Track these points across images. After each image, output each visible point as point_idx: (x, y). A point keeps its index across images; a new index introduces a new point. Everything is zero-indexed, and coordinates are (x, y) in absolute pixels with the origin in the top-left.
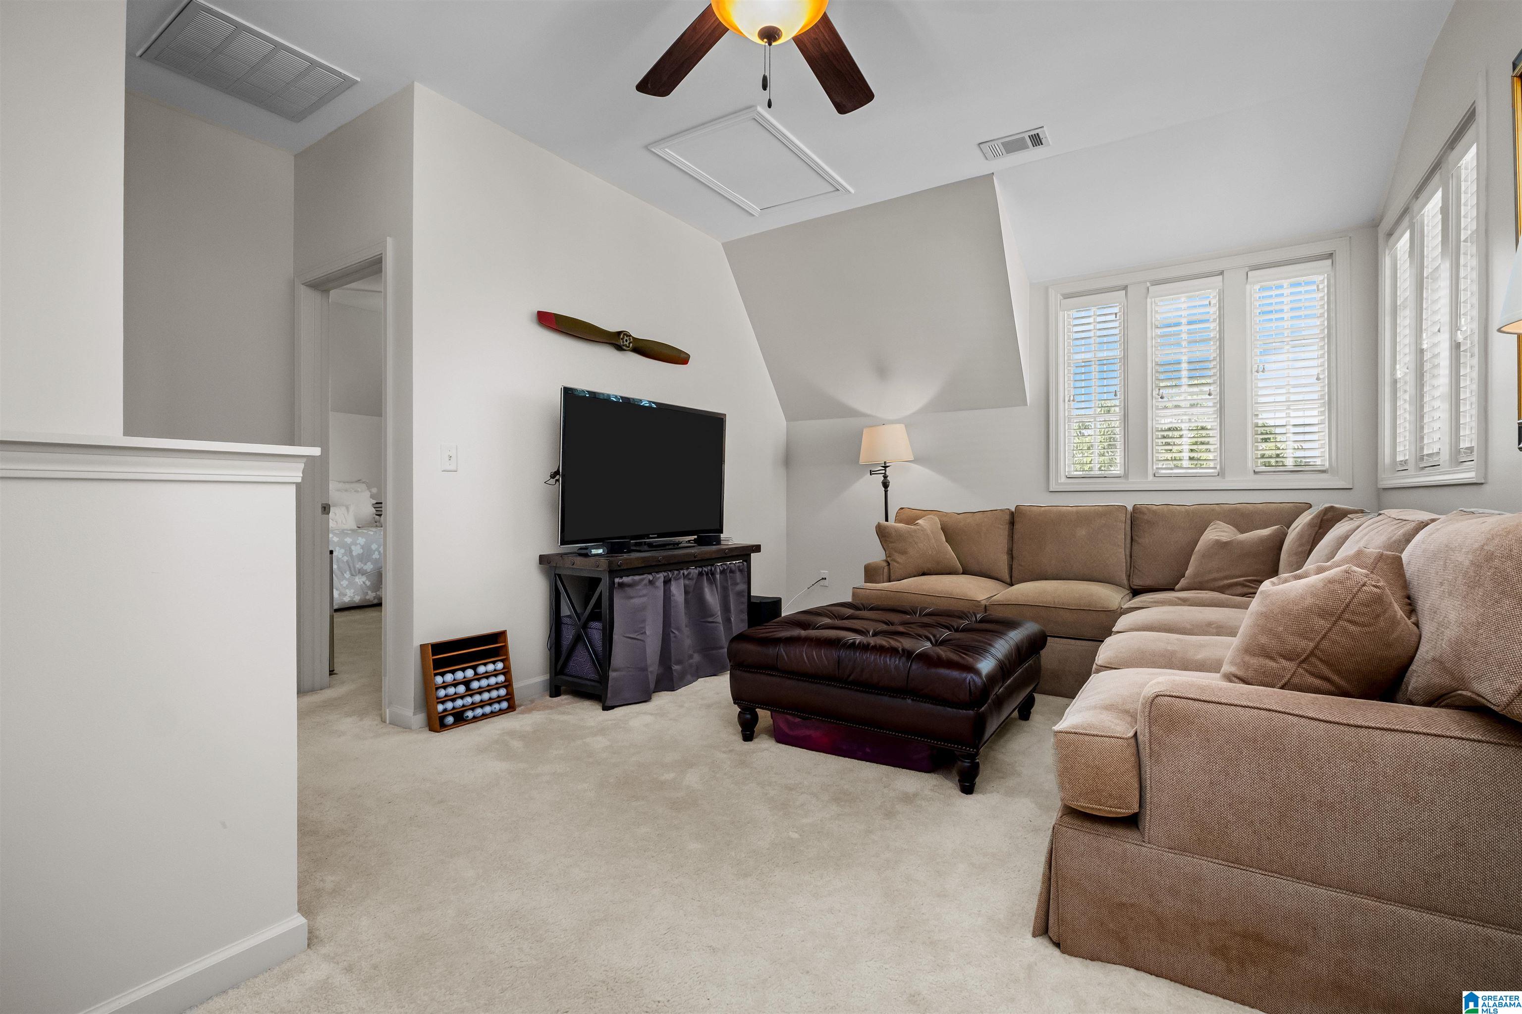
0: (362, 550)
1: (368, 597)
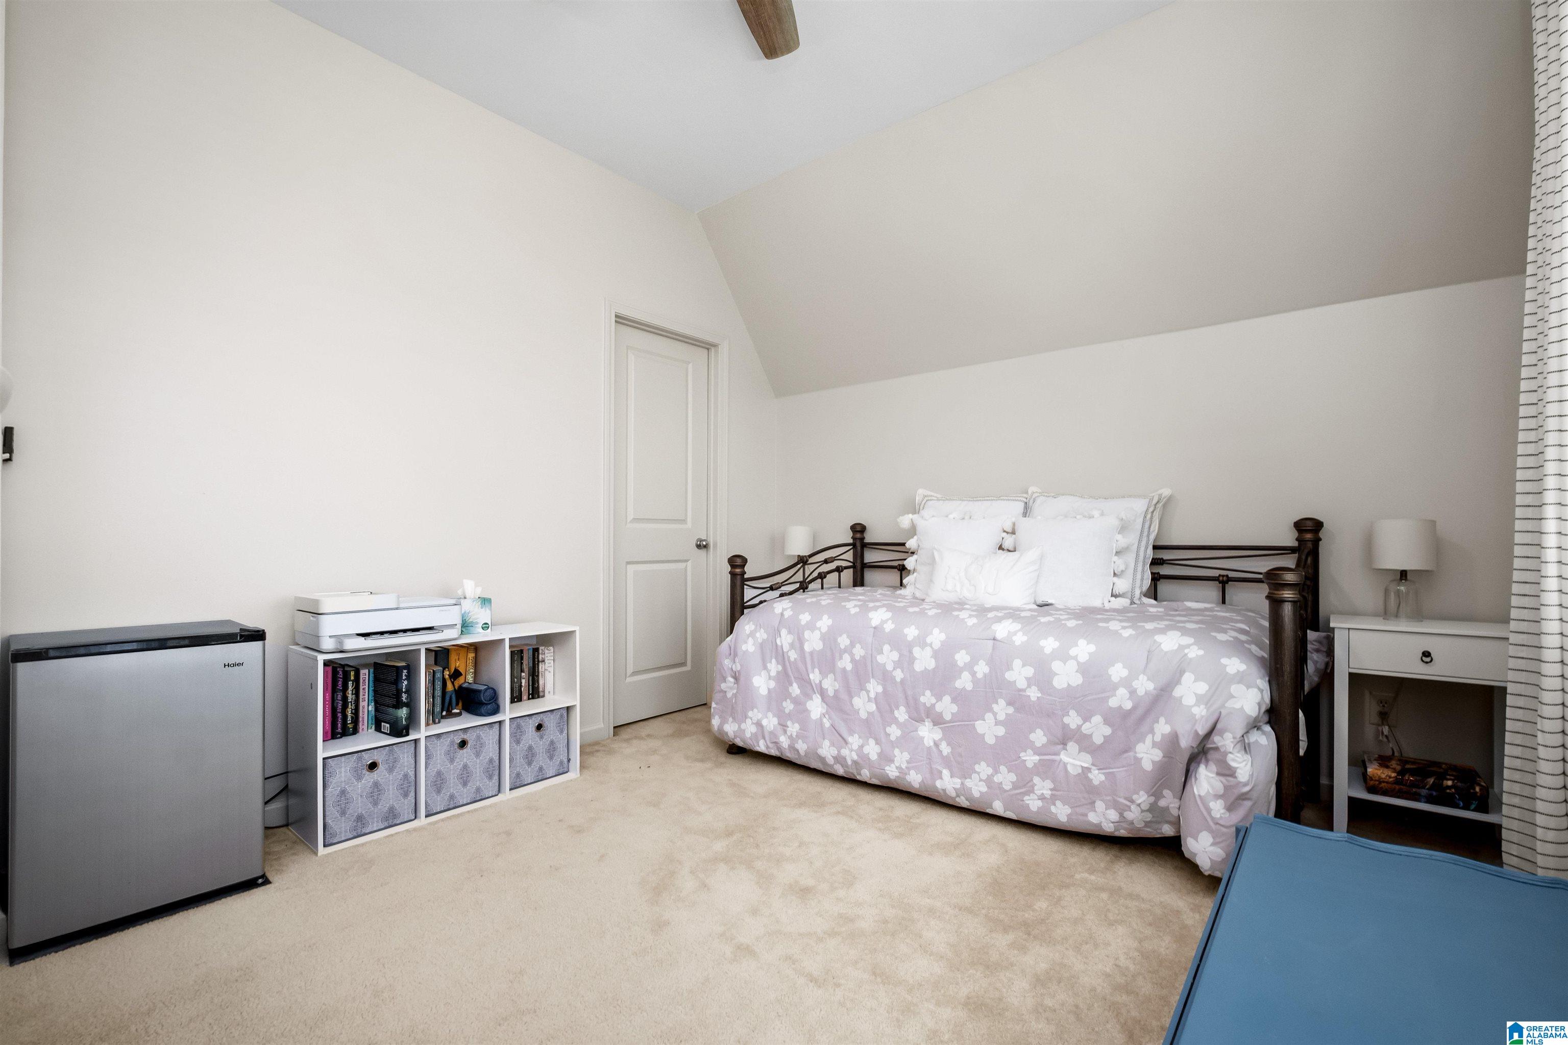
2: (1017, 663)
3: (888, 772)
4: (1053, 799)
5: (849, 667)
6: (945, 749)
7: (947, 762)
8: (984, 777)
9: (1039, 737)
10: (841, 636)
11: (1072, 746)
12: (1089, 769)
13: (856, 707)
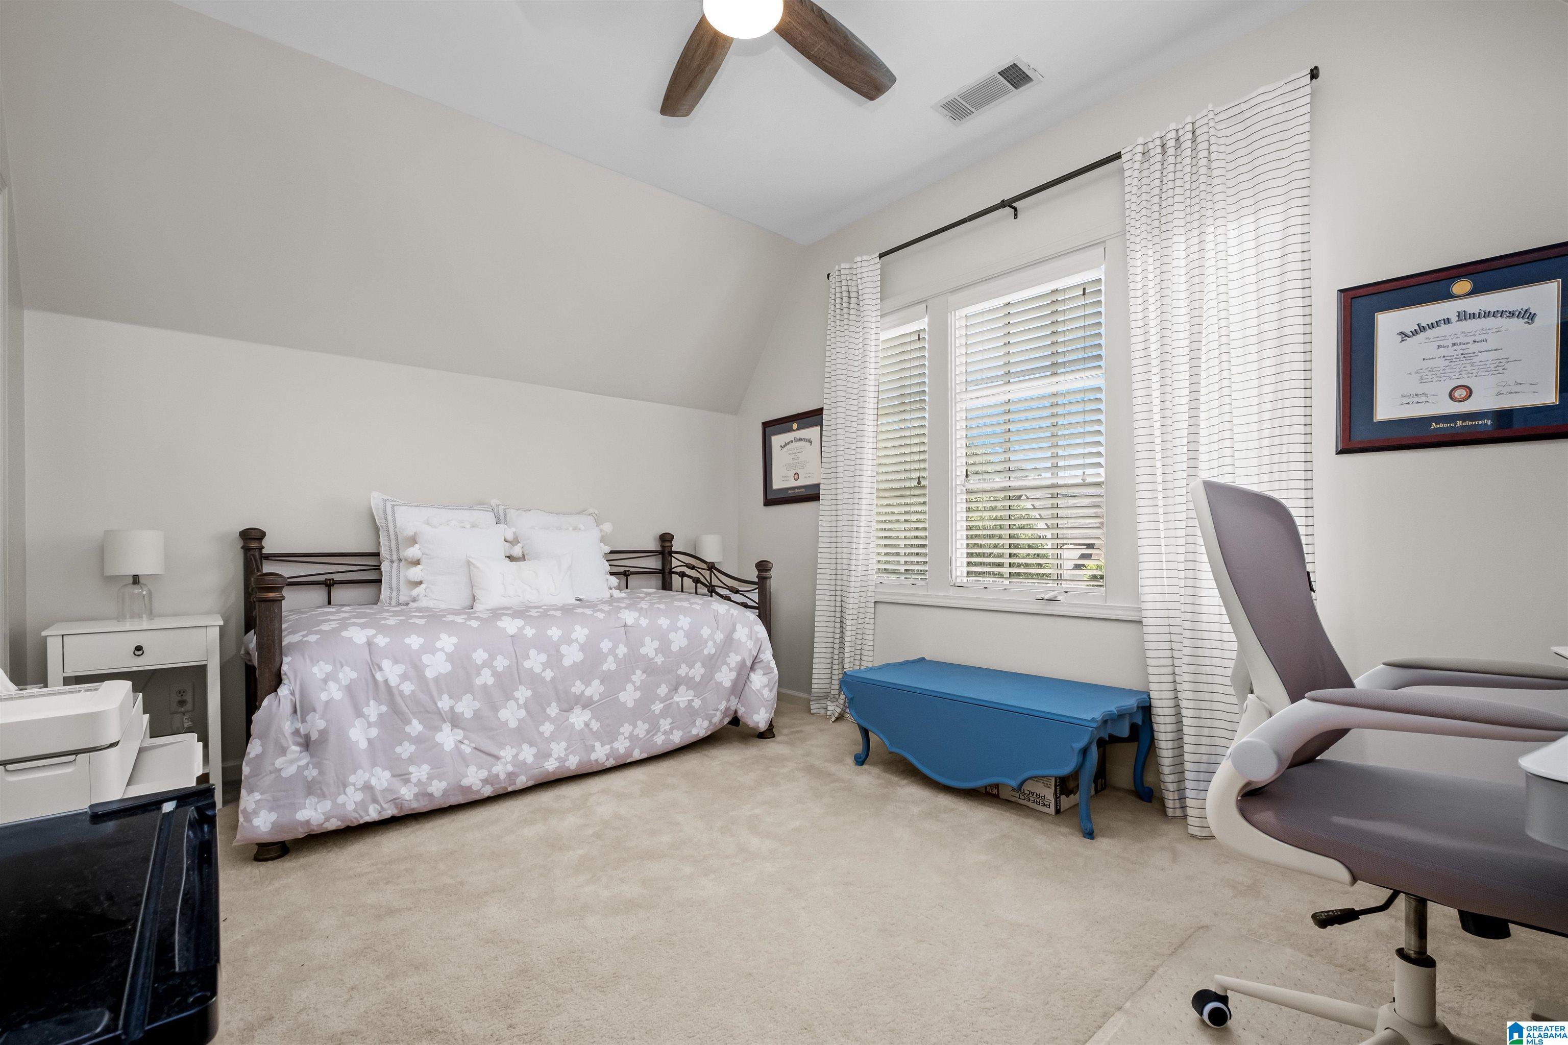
0: (581, 653)
1: (593, 757)
2: (647, 640)
3: (547, 767)
4: (671, 731)
5: (490, 681)
6: (595, 725)
7: (597, 736)
8: (627, 735)
9: (663, 690)
10: (475, 651)
11: (682, 689)
12: (692, 700)
13: (503, 720)
